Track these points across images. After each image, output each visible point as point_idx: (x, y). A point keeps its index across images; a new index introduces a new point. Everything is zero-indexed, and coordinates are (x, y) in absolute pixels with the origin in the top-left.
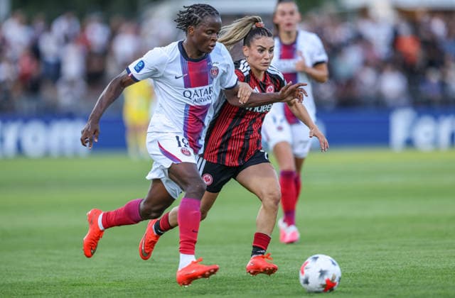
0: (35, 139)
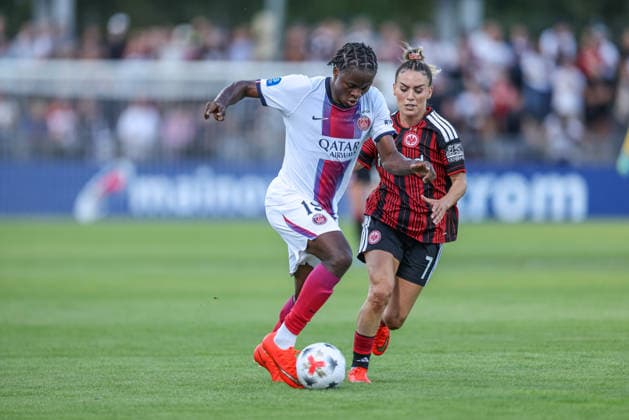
0: (512, 198)
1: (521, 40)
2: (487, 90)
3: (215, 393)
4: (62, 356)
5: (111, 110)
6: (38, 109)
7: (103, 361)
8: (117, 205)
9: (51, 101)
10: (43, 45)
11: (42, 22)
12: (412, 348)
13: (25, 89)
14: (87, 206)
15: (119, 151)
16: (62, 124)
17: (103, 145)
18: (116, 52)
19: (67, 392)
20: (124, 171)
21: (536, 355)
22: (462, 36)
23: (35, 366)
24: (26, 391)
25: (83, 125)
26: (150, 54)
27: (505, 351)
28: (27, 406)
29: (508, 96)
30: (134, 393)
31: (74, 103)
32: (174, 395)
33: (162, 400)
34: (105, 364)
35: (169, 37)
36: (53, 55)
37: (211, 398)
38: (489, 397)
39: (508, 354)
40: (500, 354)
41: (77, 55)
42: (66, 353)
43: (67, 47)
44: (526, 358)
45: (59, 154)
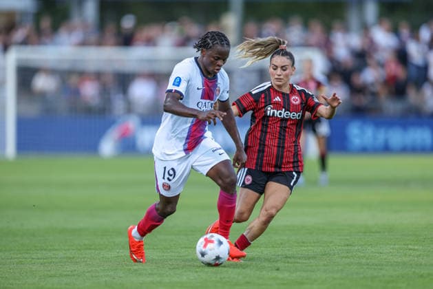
1: (405, 32)
2: (382, 65)
3: (195, 274)
4: (90, 249)
5: (124, 80)
6: (74, 80)
7: (118, 253)
8: (128, 146)
9: (82, 75)
10: (77, 36)
11: (76, 20)
12: (331, 242)
13: (66, 66)
14: (108, 146)
15: (130, 109)
16: (90, 90)
17: (119, 104)
18: (127, 40)
19: (94, 275)
20: (133, 123)
21: (416, 247)
22: (365, 28)
23: (71, 256)
24: (65, 273)
25: (104, 91)
26: (150, 42)
27: (395, 245)
28: (66, 284)
29: (396, 69)
30: (140, 274)
31: (98, 76)
32: (167, 276)
33: (158, 279)
34: (120, 254)
35: (163, 30)
36: (84, 44)
37: (192, 278)
38: (384, 276)
39: (397, 246)
40: (391, 247)
41: (100, 43)
42: (93, 247)
43: (93, 38)
44: (410, 249)
45: (89, 111)
